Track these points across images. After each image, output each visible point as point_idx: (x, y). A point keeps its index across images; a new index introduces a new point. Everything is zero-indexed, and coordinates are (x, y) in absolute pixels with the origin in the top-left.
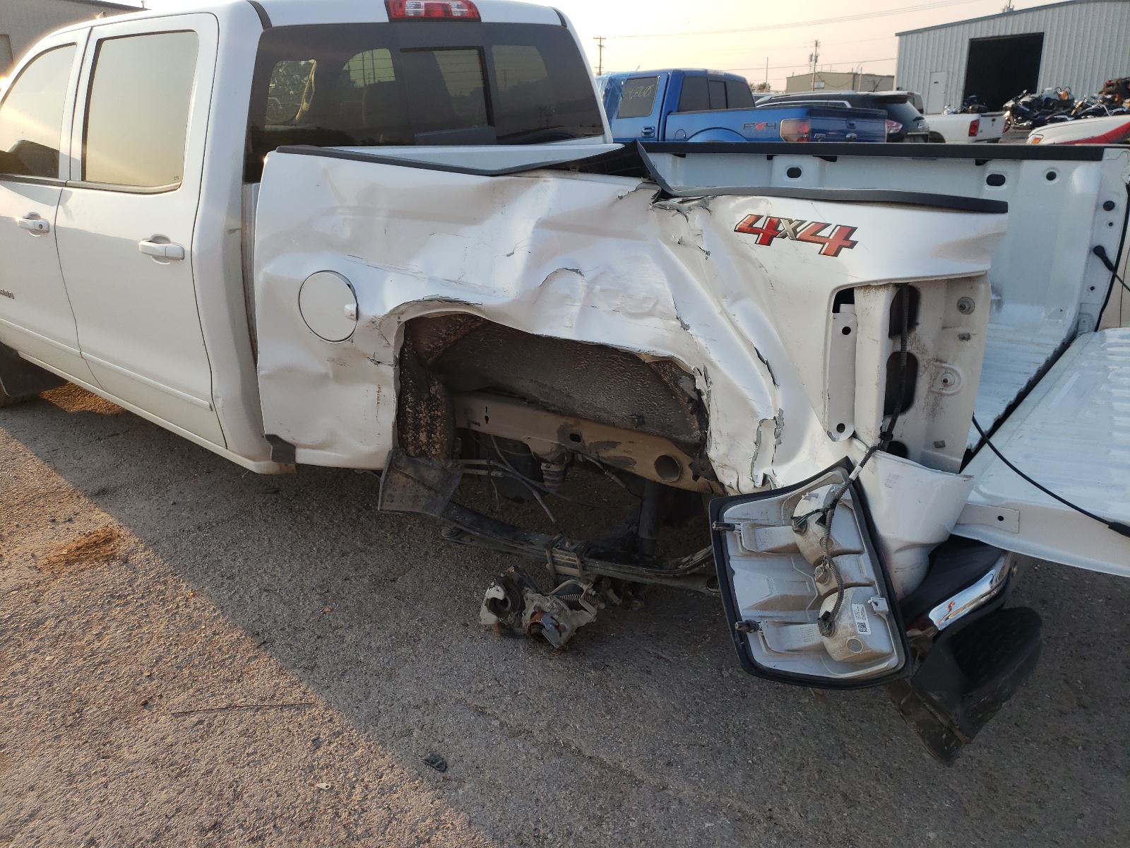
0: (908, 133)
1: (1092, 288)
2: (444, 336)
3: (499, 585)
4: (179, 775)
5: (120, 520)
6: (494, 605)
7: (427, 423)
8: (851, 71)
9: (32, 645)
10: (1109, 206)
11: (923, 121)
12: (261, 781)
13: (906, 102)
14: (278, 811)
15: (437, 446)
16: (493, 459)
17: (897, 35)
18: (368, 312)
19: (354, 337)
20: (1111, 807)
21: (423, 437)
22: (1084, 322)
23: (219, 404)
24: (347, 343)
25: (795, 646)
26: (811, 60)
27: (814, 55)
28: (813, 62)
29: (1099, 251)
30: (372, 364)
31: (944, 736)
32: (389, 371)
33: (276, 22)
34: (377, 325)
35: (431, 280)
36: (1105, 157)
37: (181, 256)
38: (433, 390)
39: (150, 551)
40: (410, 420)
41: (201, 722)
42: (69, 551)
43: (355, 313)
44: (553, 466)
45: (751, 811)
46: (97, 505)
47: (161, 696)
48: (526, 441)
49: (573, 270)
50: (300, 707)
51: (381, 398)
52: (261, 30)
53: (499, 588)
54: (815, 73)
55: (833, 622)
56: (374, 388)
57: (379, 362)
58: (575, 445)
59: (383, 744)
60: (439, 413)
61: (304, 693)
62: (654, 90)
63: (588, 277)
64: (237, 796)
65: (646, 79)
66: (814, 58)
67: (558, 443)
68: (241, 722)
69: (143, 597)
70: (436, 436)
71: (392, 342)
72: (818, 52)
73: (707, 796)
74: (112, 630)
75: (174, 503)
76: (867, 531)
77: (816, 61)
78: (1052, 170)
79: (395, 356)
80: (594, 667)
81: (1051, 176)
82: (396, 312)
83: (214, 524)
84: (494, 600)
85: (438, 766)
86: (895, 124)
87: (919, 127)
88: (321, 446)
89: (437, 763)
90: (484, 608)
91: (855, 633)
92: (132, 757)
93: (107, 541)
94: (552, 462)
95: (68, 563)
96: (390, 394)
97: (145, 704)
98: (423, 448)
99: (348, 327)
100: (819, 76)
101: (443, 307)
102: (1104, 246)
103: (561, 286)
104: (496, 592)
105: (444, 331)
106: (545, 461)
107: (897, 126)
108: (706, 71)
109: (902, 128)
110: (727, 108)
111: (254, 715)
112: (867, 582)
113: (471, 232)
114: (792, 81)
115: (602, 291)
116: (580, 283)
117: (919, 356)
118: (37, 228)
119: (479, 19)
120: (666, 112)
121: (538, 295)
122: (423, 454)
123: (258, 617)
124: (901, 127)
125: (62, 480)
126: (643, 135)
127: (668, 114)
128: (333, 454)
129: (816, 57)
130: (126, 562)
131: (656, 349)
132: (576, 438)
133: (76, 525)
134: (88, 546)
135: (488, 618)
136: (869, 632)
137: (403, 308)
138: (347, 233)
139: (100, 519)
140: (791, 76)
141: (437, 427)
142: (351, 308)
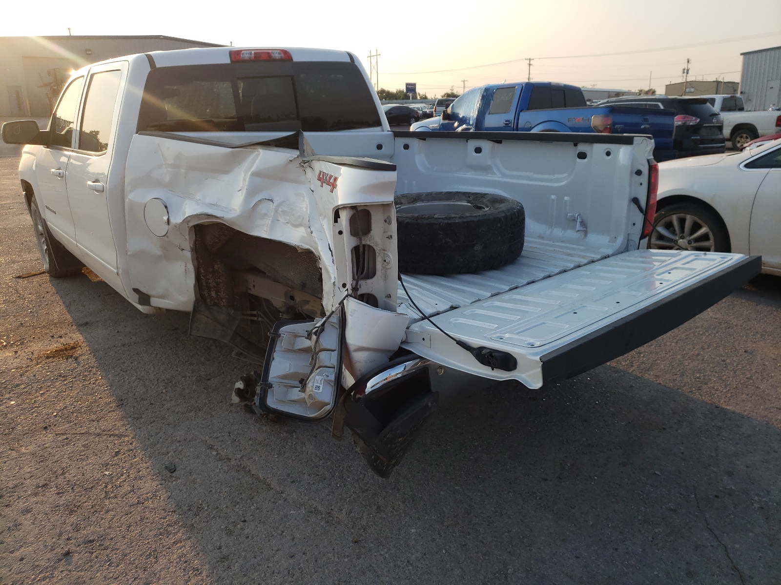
0: (705, 125)
1: (634, 224)
2: (217, 236)
3: (242, 381)
4: (42, 461)
5: (86, 338)
6: (239, 392)
7: (214, 286)
8: (715, 80)
9: (7, 396)
10: (639, 173)
11: (719, 116)
12: (79, 468)
13: (706, 103)
14: (78, 483)
15: (224, 300)
16: (260, 311)
17: (742, 54)
18: (173, 221)
19: (168, 234)
20: (531, 530)
21: (213, 294)
22: (631, 245)
23: (120, 273)
24: (165, 238)
25: (293, 399)
26: (684, 73)
27: (686, 69)
28: (685, 74)
29: (635, 201)
30: (180, 250)
31: (373, 457)
32: (188, 254)
33: (158, 65)
34: (178, 227)
35: (204, 204)
36: (635, 142)
37: (102, 190)
38: (216, 267)
39: (92, 356)
40: (204, 284)
41: (67, 439)
42: (51, 352)
43: (167, 221)
44: (284, 315)
45: (320, 508)
46: (79, 330)
47: (55, 425)
48: (271, 300)
49: (269, 200)
50: (120, 436)
51: (187, 270)
52: (149, 69)
53: (241, 382)
54: (687, 82)
55: (305, 384)
56: (184, 264)
57: (183, 249)
58: (291, 303)
59: (150, 457)
60: (221, 281)
61: (126, 430)
62: (513, 95)
63: (276, 203)
64: (63, 474)
65: (510, 88)
66: (686, 71)
67: (285, 301)
68: (86, 440)
69: (75, 378)
70: (222, 294)
71: (187, 237)
72: (689, 67)
73: (302, 499)
74: (50, 392)
75: (118, 332)
76: (340, 341)
77: (687, 73)
78: (607, 150)
79: (190, 246)
80: (287, 432)
81: (608, 154)
82: (186, 221)
83: (133, 344)
84: (239, 389)
85: (170, 470)
86: (694, 118)
87: (714, 121)
88: (161, 297)
89: (172, 469)
90: (234, 393)
91: (312, 391)
92: (25, 451)
93: (73, 348)
94: (283, 313)
95: (48, 358)
96: (191, 267)
97: (46, 428)
98: (215, 301)
99: (164, 229)
100: (691, 84)
101: (208, 219)
102: (638, 197)
103: (263, 208)
104: (240, 385)
105: (217, 232)
106: (281, 312)
107: (696, 120)
108: (550, 83)
109: (700, 121)
110: (565, 107)
111: (95, 438)
112: (332, 366)
113: (225, 178)
114: (669, 87)
115: (282, 211)
116: (271, 206)
117: (375, 247)
118: (58, 175)
119: (292, 60)
120: (520, 110)
121: (251, 212)
122: (216, 304)
123: (127, 392)
124: (698, 120)
125: (69, 317)
126: (504, 125)
127: (521, 111)
128: (168, 301)
129: (688, 70)
130: (76, 360)
131: (303, 245)
132: (292, 298)
133: (62, 340)
134: (62, 350)
135: (235, 399)
136: (320, 391)
137: (189, 219)
138: (167, 179)
139: (78, 337)
140: (669, 84)
141: (221, 289)
142: (165, 218)
